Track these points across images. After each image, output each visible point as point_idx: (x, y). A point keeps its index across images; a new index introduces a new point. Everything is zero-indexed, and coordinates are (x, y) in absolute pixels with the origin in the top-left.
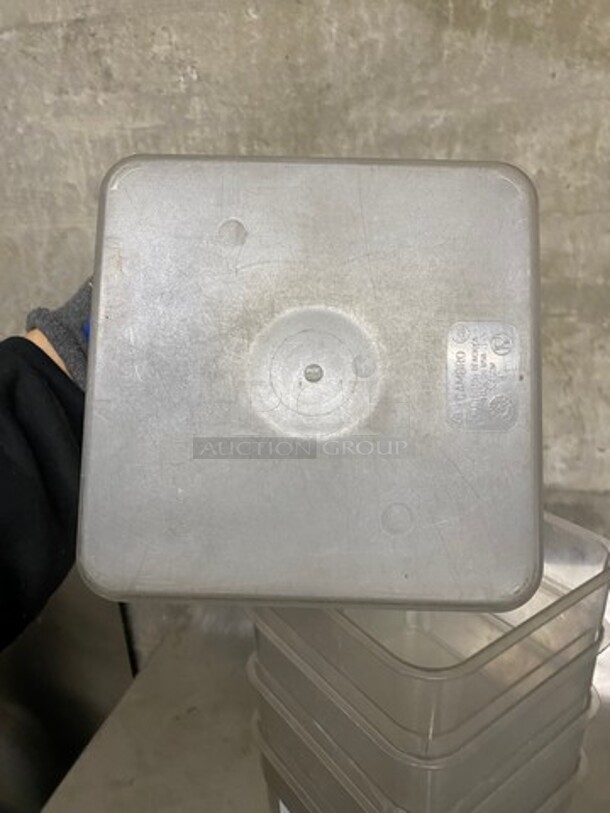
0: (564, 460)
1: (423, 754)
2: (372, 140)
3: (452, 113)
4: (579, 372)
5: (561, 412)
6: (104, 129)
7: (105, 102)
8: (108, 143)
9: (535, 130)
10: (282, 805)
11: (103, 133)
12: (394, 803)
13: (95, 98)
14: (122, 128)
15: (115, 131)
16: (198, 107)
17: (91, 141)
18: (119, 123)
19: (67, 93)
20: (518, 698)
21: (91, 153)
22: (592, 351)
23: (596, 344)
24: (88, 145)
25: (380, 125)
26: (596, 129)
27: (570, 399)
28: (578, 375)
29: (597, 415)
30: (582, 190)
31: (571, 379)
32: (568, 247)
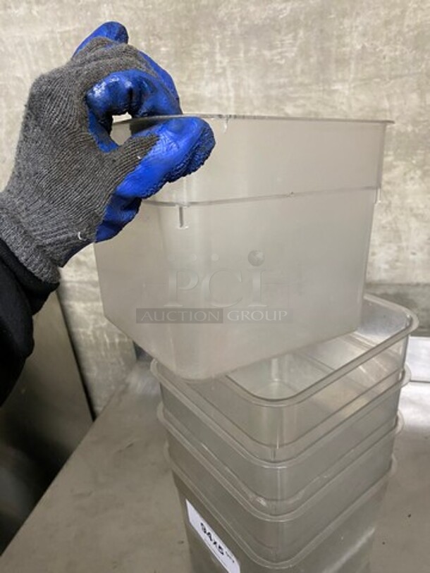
0: (387, 262)
1: (272, 459)
2: (238, 31)
3: (296, 5)
4: (396, 197)
5: (384, 227)
6: (39, 34)
7: (38, 12)
8: (43, 45)
9: (358, 14)
10: (188, 504)
11: (38, 37)
12: (256, 494)
13: (30, 10)
14: (52, 32)
15: (47, 35)
16: (107, 13)
17: (30, 44)
18: (50, 29)
19: (10, 7)
20: (342, 420)
21: (31, 53)
22: (405, 181)
23: (408, 177)
24: (29, 47)
25: (243, 19)
26: (403, 12)
27: (390, 218)
28: (396, 200)
29: (410, 229)
30: (395, 60)
31: (390, 203)
32: (386, 104)
